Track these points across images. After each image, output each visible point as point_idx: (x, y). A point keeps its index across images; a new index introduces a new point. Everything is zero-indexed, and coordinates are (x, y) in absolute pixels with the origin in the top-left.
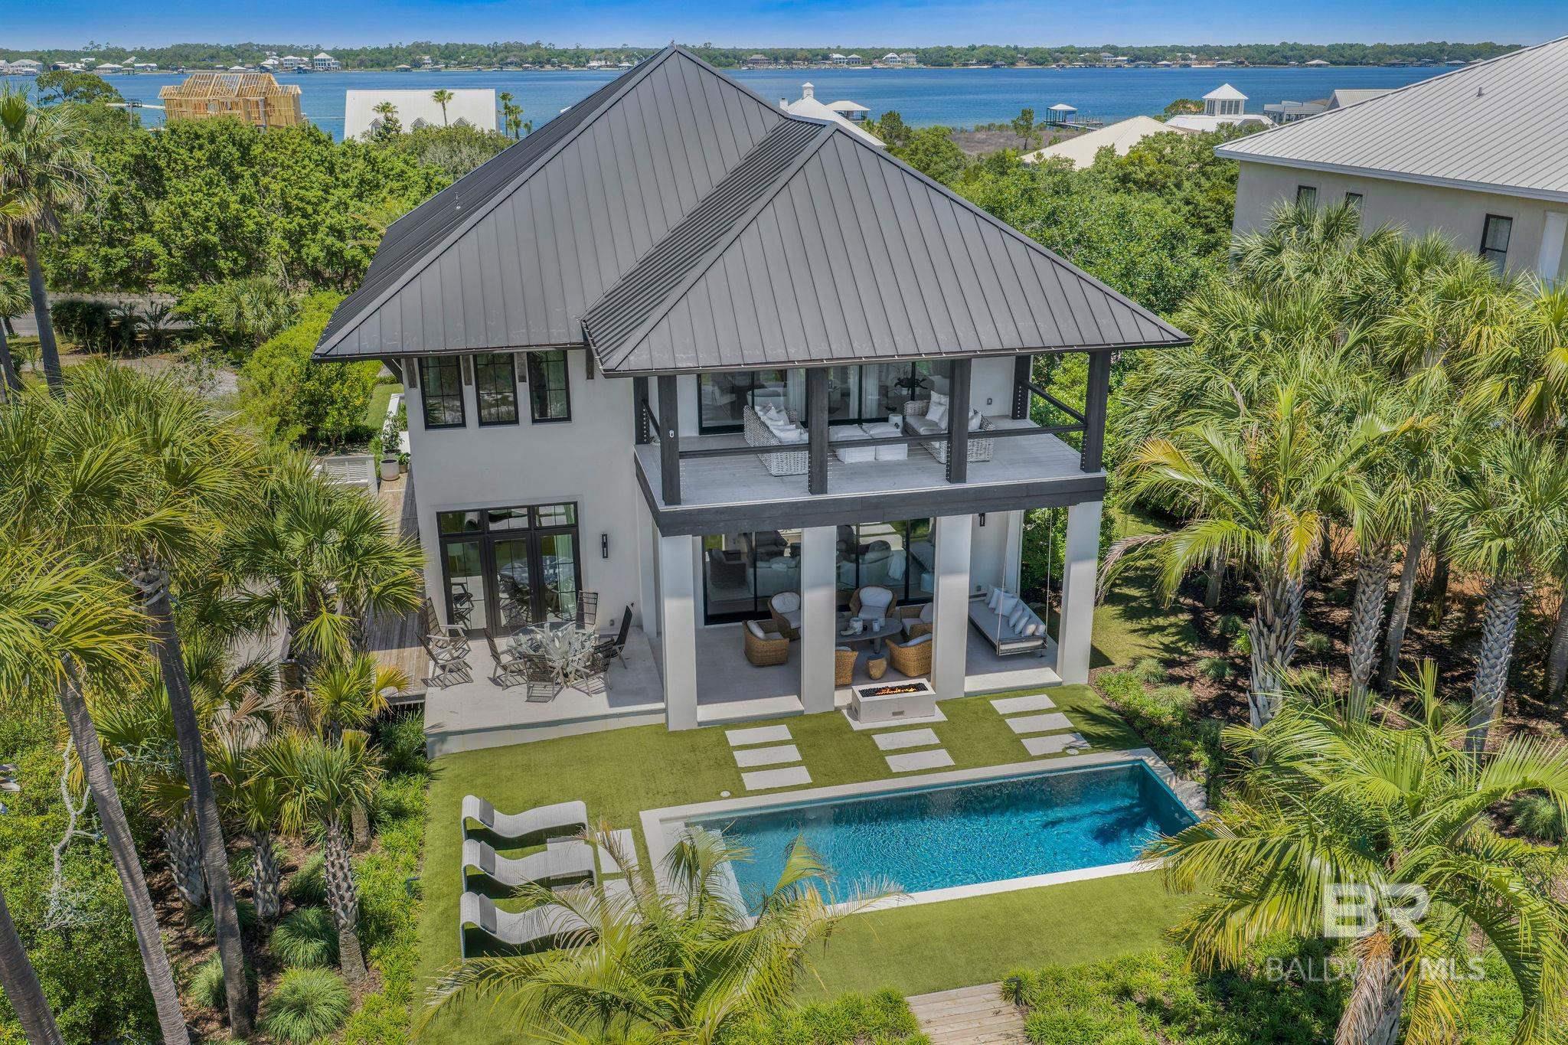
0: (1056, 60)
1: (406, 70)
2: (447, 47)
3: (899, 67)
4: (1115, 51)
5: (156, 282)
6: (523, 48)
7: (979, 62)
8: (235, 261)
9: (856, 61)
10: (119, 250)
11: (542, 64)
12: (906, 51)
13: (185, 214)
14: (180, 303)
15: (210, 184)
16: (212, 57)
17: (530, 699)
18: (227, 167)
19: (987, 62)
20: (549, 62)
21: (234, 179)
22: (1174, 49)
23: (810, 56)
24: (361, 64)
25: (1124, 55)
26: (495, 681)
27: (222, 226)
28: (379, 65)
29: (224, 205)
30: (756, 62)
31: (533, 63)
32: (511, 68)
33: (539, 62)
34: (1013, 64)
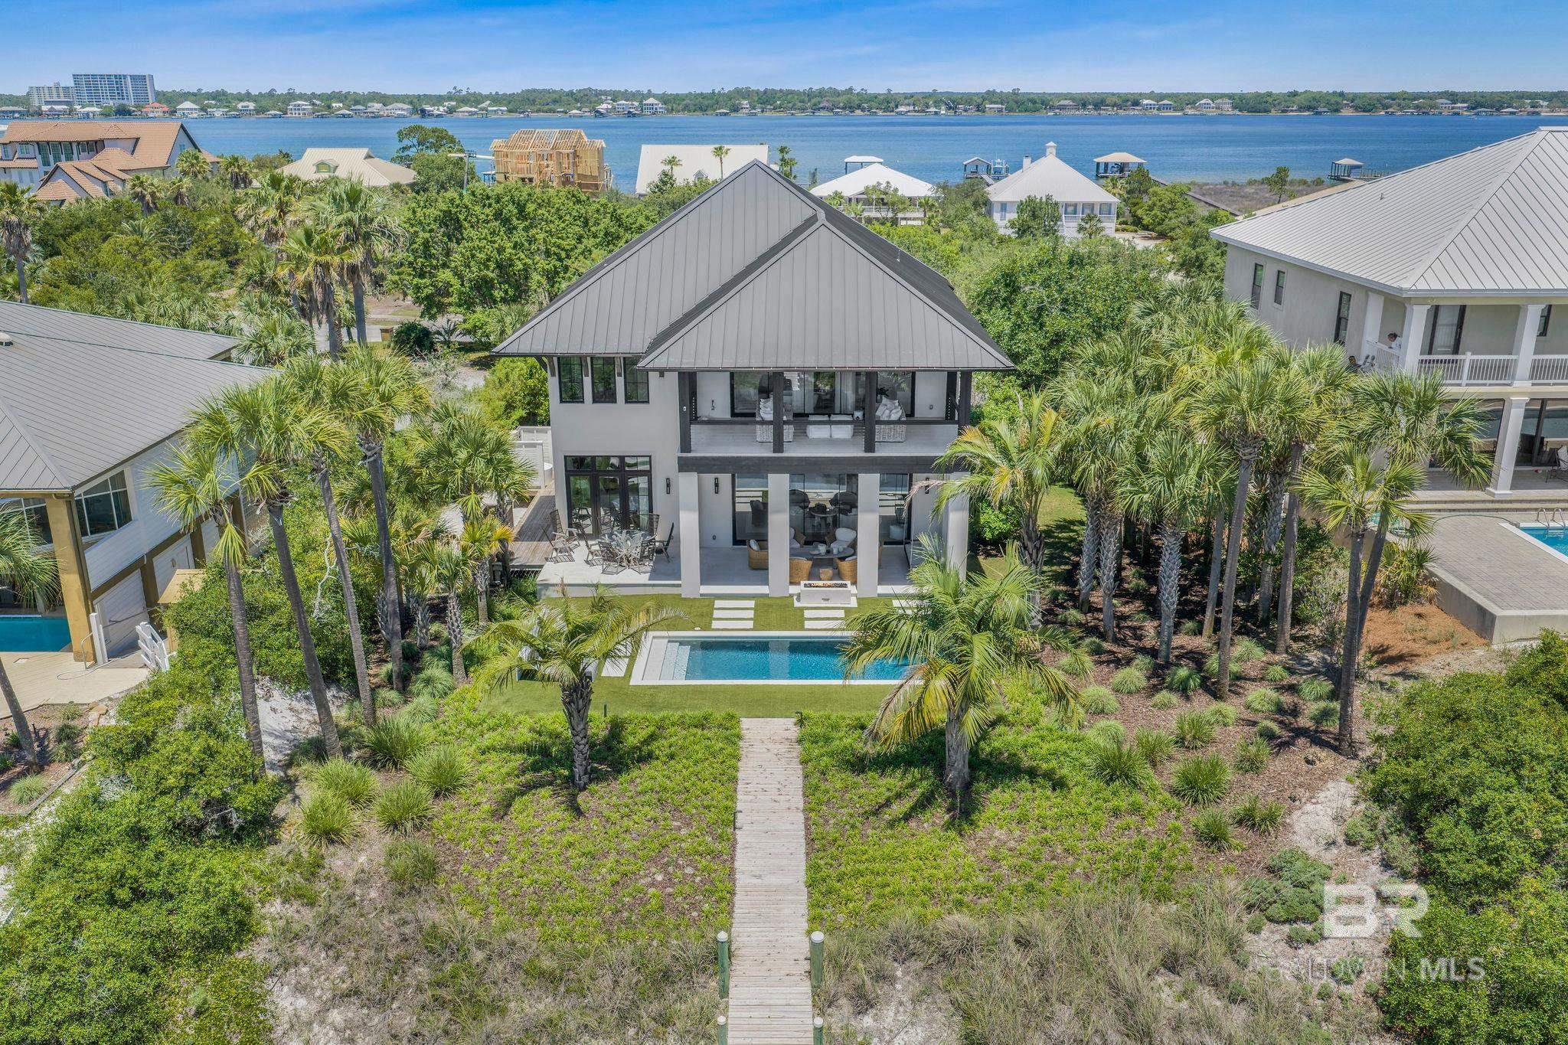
0: (1386, 107)
1: (726, 114)
2: (765, 92)
3: (1213, 113)
4: (1453, 97)
5: (450, 304)
6: (837, 93)
7: (1301, 109)
8: (506, 292)
9: (1167, 107)
10: (427, 281)
11: (852, 109)
12: (1222, 96)
13: (473, 256)
14: (465, 321)
15: (493, 233)
16: (555, 101)
17: (604, 572)
18: (506, 221)
19: (1309, 108)
20: (859, 107)
21: (511, 230)
22: (1522, 96)
23: (1119, 102)
24: (686, 108)
25: (1464, 101)
26: (587, 562)
27: (499, 266)
28: (701, 109)
29: (501, 250)
30: (1062, 108)
31: (844, 108)
32: (822, 113)
33: (850, 107)
34: (1337, 110)
